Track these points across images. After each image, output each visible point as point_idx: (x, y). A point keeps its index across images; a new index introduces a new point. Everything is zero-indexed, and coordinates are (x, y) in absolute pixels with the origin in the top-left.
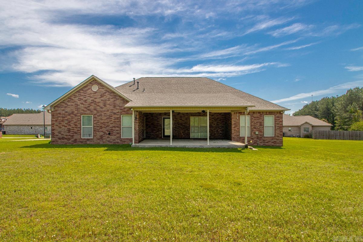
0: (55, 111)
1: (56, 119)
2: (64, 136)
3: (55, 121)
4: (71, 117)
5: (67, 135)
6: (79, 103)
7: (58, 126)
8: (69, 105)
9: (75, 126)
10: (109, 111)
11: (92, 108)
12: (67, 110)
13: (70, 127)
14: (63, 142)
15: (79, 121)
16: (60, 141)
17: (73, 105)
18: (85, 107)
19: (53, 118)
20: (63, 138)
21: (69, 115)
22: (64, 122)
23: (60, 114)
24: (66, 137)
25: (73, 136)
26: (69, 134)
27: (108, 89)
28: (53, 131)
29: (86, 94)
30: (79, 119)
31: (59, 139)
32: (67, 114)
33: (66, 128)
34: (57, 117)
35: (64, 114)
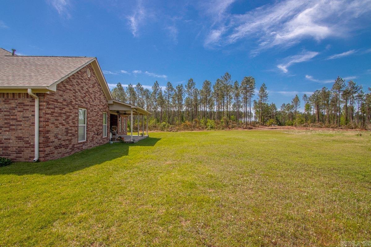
0: (51, 95)
1: (52, 110)
2: (62, 142)
3: (50, 114)
4: (69, 109)
5: (65, 139)
6: (77, 88)
7: (54, 123)
8: (68, 89)
9: (73, 124)
10: (97, 106)
11: (87, 99)
12: (65, 97)
13: (68, 126)
14: (61, 153)
15: (77, 116)
16: (56, 152)
17: (71, 90)
18: (82, 97)
19: (47, 108)
20: (60, 146)
21: (67, 105)
22: (62, 117)
23: (56, 101)
24: (64, 143)
25: (70, 141)
26: (67, 138)
27: (97, 80)
28: (48, 135)
29: (82, 78)
30: (77, 113)
31: (56, 148)
32: (65, 103)
33: (64, 128)
34: (52, 107)
35: (62, 103)
